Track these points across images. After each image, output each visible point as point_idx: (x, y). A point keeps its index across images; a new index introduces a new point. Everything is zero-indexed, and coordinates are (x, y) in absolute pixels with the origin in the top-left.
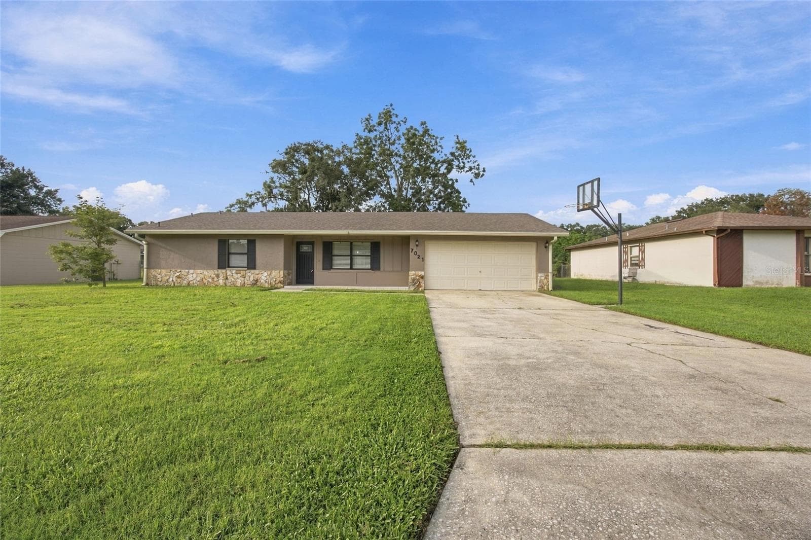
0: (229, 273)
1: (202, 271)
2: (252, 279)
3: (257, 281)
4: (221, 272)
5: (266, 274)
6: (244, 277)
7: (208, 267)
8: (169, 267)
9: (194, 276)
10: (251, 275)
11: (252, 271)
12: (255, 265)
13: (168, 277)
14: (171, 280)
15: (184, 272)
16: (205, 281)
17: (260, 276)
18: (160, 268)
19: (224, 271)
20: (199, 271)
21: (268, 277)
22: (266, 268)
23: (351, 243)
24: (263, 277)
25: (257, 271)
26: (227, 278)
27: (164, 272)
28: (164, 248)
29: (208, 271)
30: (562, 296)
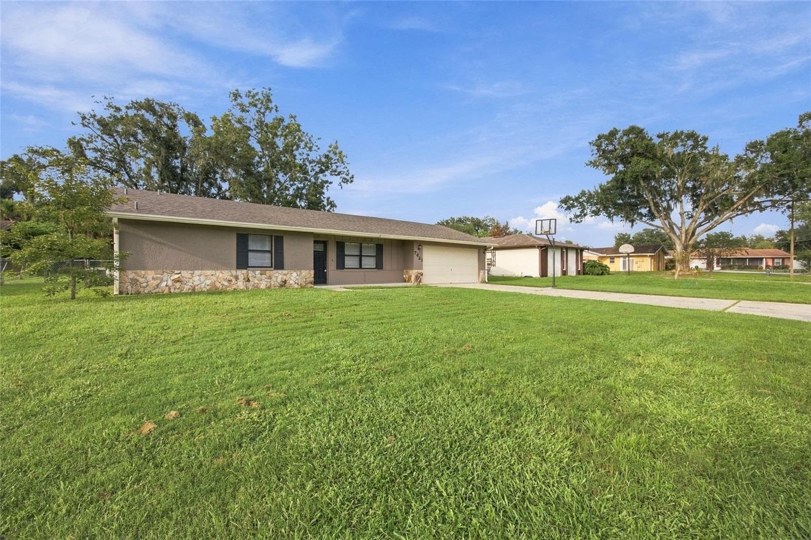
0: (251, 274)
1: (213, 272)
2: (279, 280)
3: (285, 282)
4: (241, 273)
5: (294, 274)
6: (270, 278)
7: (223, 265)
8: (161, 267)
9: (202, 278)
10: (278, 276)
11: (280, 271)
12: (283, 265)
13: (159, 281)
14: (164, 284)
15: (186, 274)
16: (218, 285)
17: (289, 275)
18: (144, 269)
19: (244, 271)
20: (209, 272)
21: (297, 277)
22: (295, 268)
23: (361, 244)
24: (292, 278)
25: (285, 272)
26: (248, 281)
27: (150, 274)
28: (150, 240)
29: (223, 272)
30: (498, 284)
